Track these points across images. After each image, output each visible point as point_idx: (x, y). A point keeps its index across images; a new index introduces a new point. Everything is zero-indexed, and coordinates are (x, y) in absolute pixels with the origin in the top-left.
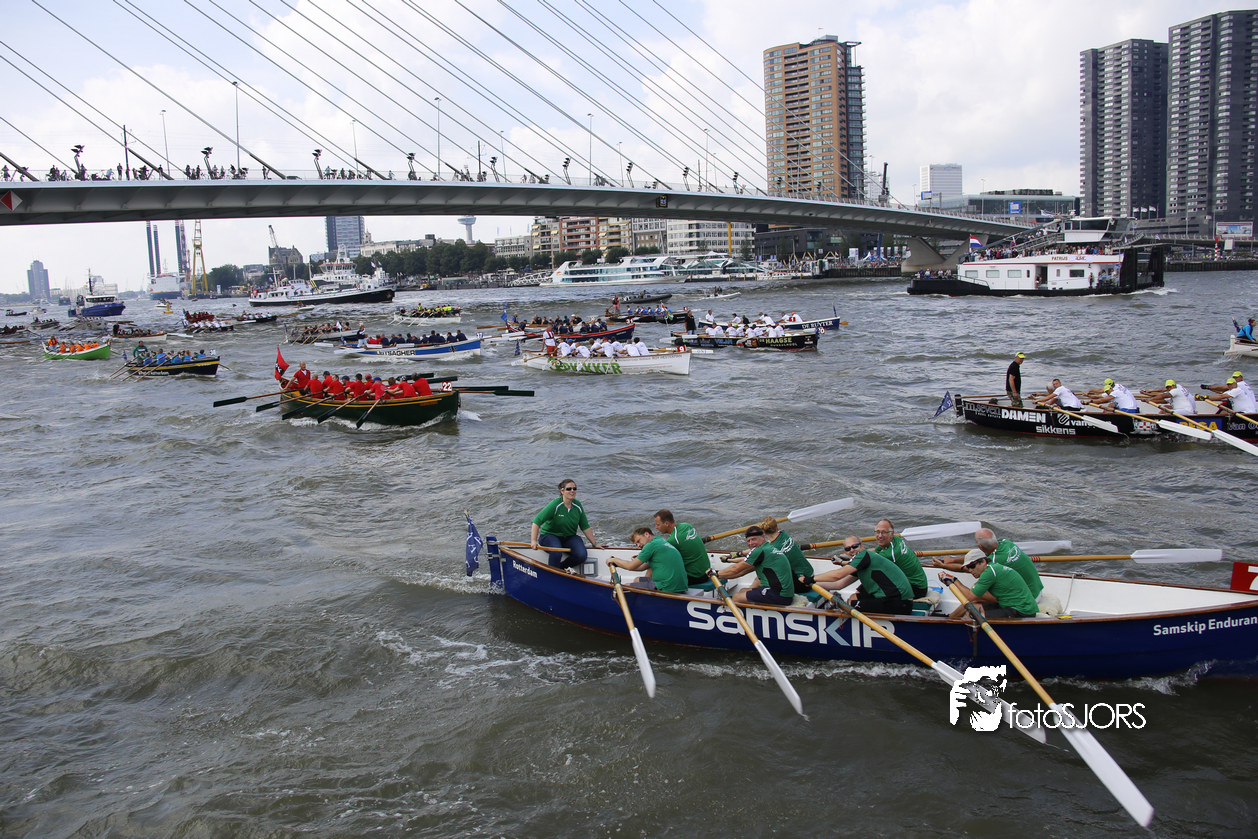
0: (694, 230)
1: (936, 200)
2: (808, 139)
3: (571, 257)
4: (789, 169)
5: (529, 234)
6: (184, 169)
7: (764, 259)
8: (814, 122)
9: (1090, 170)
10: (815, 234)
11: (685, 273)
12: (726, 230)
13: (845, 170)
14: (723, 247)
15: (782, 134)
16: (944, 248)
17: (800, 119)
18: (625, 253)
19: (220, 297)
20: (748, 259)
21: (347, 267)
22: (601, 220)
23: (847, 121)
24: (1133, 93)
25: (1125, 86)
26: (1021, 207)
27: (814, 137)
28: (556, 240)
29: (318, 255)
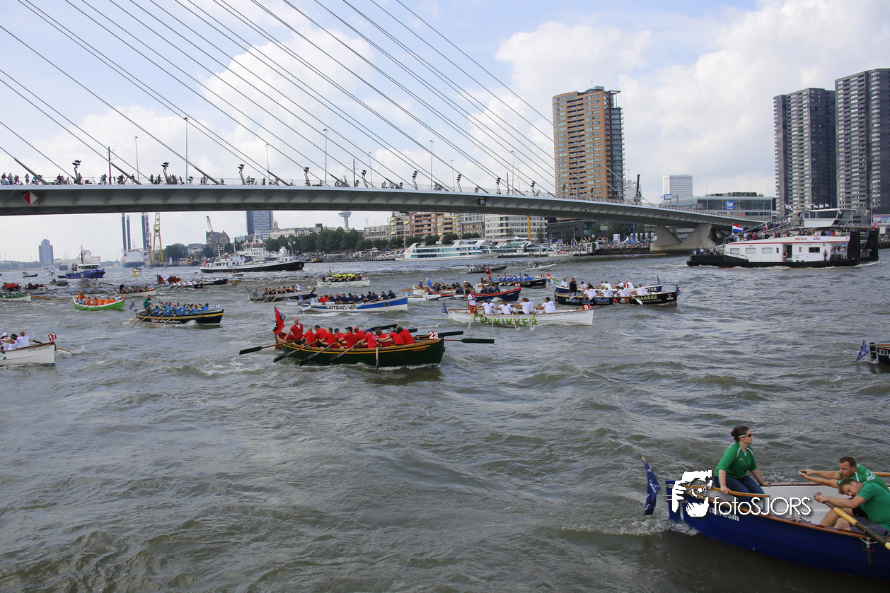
0: (504, 222)
1: (674, 200)
2: (584, 158)
3: (418, 240)
4: (571, 179)
5: (388, 224)
6: (149, 177)
7: (553, 242)
8: (588, 146)
9: (783, 179)
10: (589, 224)
11: (498, 251)
12: (527, 221)
13: (610, 179)
14: (524, 233)
15: (566, 155)
16: (680, 233)
17: (578, 144)
18: (456, 238)
19: (171, 266)
20: (542, 242)
21: (261, 246)
22: (439, 215)
23: (611, 146)
24: (811, 125)
25: (806, 120)
26: (734, 204)
27: (588, 157)
28: (407, 228)
29: (240, 237)
